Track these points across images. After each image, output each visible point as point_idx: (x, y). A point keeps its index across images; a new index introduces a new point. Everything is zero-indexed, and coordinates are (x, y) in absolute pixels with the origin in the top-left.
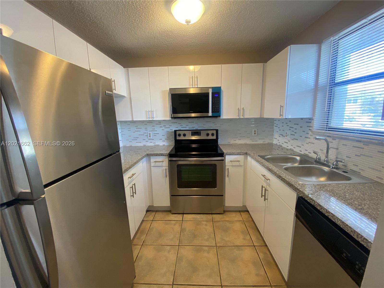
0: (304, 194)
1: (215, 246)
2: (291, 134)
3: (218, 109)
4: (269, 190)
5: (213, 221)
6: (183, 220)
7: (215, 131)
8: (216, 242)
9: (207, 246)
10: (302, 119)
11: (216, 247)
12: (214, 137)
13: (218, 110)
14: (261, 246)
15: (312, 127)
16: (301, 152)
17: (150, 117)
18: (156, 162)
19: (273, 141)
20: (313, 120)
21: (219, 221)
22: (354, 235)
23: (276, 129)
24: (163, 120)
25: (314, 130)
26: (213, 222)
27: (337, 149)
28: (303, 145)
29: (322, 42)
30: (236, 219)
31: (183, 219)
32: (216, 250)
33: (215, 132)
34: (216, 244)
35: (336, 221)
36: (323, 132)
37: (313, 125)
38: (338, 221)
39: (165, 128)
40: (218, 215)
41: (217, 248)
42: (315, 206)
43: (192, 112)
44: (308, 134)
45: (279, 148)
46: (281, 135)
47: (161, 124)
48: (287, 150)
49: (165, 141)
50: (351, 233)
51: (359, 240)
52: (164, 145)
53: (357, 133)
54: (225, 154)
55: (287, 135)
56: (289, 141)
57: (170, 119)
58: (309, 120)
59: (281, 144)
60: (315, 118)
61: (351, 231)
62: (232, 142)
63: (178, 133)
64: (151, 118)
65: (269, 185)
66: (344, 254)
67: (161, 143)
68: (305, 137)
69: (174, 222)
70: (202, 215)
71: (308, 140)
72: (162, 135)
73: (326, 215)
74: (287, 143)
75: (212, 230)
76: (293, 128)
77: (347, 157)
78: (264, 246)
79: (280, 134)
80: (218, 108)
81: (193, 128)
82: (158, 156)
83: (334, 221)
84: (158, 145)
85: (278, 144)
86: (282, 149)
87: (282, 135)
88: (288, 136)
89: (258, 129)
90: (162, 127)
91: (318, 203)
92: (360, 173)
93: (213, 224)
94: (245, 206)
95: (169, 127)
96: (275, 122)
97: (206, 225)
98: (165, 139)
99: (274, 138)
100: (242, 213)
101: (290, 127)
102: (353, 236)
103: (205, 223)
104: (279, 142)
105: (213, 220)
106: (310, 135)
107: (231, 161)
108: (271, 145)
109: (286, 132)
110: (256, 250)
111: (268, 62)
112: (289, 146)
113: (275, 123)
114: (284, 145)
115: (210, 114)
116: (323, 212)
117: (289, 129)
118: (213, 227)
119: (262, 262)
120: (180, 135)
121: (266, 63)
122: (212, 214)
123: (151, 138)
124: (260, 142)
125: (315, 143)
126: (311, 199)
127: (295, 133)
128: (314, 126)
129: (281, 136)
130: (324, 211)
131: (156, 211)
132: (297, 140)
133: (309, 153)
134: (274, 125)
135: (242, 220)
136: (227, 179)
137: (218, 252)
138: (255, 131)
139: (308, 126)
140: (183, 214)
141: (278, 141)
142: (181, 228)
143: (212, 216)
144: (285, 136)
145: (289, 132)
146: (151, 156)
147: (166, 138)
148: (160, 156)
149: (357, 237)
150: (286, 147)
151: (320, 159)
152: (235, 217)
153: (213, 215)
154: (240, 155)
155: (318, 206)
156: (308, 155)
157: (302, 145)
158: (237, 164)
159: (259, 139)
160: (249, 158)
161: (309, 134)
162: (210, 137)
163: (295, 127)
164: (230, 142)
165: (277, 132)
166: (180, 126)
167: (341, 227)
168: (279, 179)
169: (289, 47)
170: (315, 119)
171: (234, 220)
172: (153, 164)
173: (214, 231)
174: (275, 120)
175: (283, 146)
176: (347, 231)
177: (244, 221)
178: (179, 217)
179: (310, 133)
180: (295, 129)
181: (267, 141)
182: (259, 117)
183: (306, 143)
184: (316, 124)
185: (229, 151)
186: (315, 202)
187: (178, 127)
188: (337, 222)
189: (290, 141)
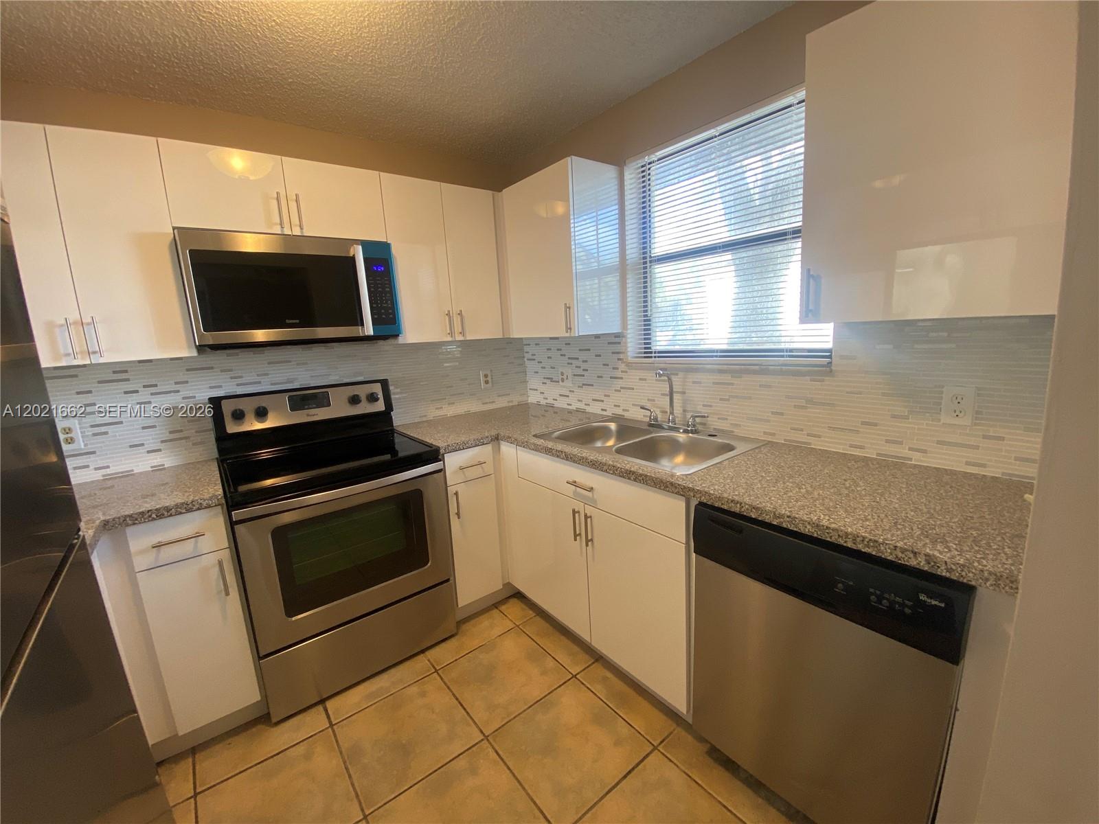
0: (710, 495)
1: (482, 740)
2: (574, 375)
3: (390, 314)
4: (593, 516)
5: (436, 671)
6: (330, 722)
7: (379, 385)
8: (477, 726)
9: (461, 754)
10: (597, 337)
11: (488, 740)
12: (380, 406)
13: (391, 316)
14: (588, 667)
15: (624, 353)
16: (604, 413)
17: (77, 349)
18: (158, 546)
19: (528, 396)
20: (623, 337)
21: (456, 660)
22: (846, 542)
23: (531, 366)
24: (140, 362)
25: (630, 360)
26: (438, 673)
27: (684, 393)
28: (609, 396)
29: (625, 164)
30: (497, 631)
31: (332, 719)
32: (490, 750)
33: (377, 388)
34: (482, 732)
35: (800, 529)
36: (650, 362)
37: (626, 349)
38: (806, 527)
39: (152, 394)
40: (443, 645)
41: (490, 743)
42: (745, 514)
43: (298, 321)
44: (617, 369)
45: (546, 411)
46: (548, 378)
47: (128, 380)
48: (570, 412)
49: (159, 450)
50: (840, 540)
51: (860, 547)
52: (159, 469)
53: (716, 356)
54: (442, 451)
55: (565, 377)
56: (570, 391)
57: (194, 353)
58: (616, 339)
59: (550, 401)
60: (629, 331)
61: (839, 535)
62: (433, 412)
63: (227, 407)
64: (82, 353)
65: (593, 503)
66: (840, 585)
67: (142, 464)
68: (611, 378)
69: (301, 749)
70: (393, 671)
71: (619, 384)
72: (144, 428)
73: (775, 523)
74: (568, 396)
75: (447, 699)
76: (578, 359)
77: (704, 406)
78: (593, 663)
79: (544, 378)
80: (390, 311)
81: (289, 381)
82: (171, 515)
83: (795, 529)
84: (128, 475)
85: (543, 402)
86: (555, 413)
87: (552, 379)
88: (567, 379)
89: (491, 371)
90: (137, 392)
91: (749, 505)
92: (733, 432)
93: (442, 679)
94: (508, 585)
95: (177, 387)
96: (526, 349)
97: (423, 694)
98: (162, 442)
99: (530, 389)
100: (503, 608)
101: (569, 358)
102: (845, 545)
103: (414, 689)
104: (544, 398)
105: (434, 667)
106: (622, 372)
107: (461, 469)
108: (524, 407)
109: (561, 370)
110: (583, 684)
111: (504, 190)
112: (573, 404)
113: (528, 352)
114: (561, 403)
115: (369, 329)
116: (767, 521)
117: (568, 363)
118: (448, 688)
119: (610, 705)
120: (239, 416)
121: (500, 191)
122: (423, 652)
123: (81, 449)
124: (501, 403)
125: (635, 387)
126: (730, 502)
127: (584, 370)
128: (629, 349)
129: (548, 381)
130: (768, 517)
131: (194, 751)
132: (592, 385)
133: (623, 410)
134: (524, 357)
135: (512, 626)
136: (455, 523)
137: (500, 753)
138: (486, 376)
139: (613, 353)
140: (322, 702)
141: (542, 396)
142: (341, 753)
143: (425, 657)
144: (558, 382)
145: (569, 371)
146: (128, 525)
147: (167, 436)
148: (181, 513)
149: (854, 543)
150: (566, 406)
151: (656, 419)
152: (492, 627)
153: (428, 653)
154: (483, 444)
155: (751, 511)
156: (624, 416)
157: (605, 396)
158: (477, 472)
159: (499, 396)
160: (507, 449)
161: (620, 370)
162: (365, 408)
163: (583, 355)
164: (425, 416)
165: (537, 372)
166: (232, 378)
167: (815, 535)
168: (629, 479)
169: (569, 159)
170: (629, 336)
171: (493, 638)
172: (140, 562)
173: (457, 699)
174: (527, 345)
175: (557, 404)
176: (829, 539)
177: (520, 627)
178: (314, 721)
179: (622, 367)
180: (583, 361)
181: (516, 399)
182: (500, 336)
183: (616, 390)
184: (632, 345)
185: (452, 439)
186: (743, 505)
187: (221, 387)
188: (804, 530)
189: (573, 392)
